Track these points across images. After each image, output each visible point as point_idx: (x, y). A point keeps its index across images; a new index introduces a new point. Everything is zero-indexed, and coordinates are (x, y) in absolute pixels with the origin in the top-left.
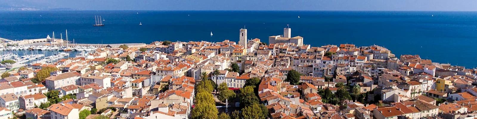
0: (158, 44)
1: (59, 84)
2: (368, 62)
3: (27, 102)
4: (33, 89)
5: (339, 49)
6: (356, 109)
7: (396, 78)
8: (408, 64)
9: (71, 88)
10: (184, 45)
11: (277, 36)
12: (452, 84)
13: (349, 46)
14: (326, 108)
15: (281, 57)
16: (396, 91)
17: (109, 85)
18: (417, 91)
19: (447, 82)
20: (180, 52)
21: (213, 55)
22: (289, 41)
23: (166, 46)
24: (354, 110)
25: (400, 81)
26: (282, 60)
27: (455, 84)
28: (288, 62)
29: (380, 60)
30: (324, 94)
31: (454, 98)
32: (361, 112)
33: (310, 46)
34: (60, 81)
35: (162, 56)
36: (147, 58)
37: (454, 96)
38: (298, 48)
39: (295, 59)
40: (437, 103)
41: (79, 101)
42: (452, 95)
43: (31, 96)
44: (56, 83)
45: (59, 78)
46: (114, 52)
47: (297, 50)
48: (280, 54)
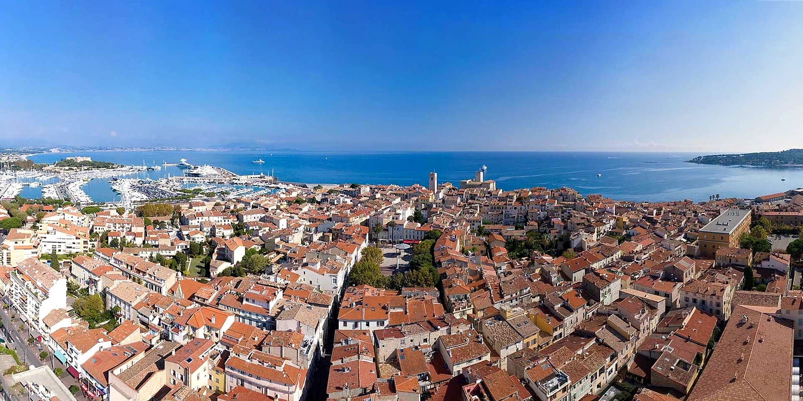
0: (346, 186)
1: (247, 219)
2: (559, 205)
3: (217, 231)
4: (227, 220)
5: (530, 193)
6: (542, 267)
7: (583, 221)
8: (593, 205)
9: (254, 224)
10: (371, 188)
11: (469, 180)
12: (628, 220)
13: (541, 189)
14: (512, 266)
15: (470, 204)
16: (584, 235)
17: (285, 227)
18: (602, 231)
19: (625, 219)
20: (364, 196)
21: (398, 200)
22: (481, 186)
23: (354, 190)
24: (539, 269)
25: (587, 224)
26: (471, 208)
27: (630, 220)
28: (477, 210)
29: (569, 203)
30: (512, 246)
31: (631, 234)
32: (547, 271)
33: (501, 190)
34: (249, 216)
35: (346, 200)
36: (331, 201)
37: (631, 231)
38: (489, 193)
39: (485, 206)
40: (620, 242)
41: (253, 238)
42: (629, 231)
43: (221, 226)
44: (245, 217)
45: (248, 213)
46: (304, 192)
47: (489, 195)
48: (470, 201)
